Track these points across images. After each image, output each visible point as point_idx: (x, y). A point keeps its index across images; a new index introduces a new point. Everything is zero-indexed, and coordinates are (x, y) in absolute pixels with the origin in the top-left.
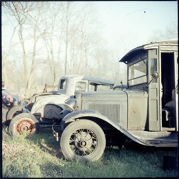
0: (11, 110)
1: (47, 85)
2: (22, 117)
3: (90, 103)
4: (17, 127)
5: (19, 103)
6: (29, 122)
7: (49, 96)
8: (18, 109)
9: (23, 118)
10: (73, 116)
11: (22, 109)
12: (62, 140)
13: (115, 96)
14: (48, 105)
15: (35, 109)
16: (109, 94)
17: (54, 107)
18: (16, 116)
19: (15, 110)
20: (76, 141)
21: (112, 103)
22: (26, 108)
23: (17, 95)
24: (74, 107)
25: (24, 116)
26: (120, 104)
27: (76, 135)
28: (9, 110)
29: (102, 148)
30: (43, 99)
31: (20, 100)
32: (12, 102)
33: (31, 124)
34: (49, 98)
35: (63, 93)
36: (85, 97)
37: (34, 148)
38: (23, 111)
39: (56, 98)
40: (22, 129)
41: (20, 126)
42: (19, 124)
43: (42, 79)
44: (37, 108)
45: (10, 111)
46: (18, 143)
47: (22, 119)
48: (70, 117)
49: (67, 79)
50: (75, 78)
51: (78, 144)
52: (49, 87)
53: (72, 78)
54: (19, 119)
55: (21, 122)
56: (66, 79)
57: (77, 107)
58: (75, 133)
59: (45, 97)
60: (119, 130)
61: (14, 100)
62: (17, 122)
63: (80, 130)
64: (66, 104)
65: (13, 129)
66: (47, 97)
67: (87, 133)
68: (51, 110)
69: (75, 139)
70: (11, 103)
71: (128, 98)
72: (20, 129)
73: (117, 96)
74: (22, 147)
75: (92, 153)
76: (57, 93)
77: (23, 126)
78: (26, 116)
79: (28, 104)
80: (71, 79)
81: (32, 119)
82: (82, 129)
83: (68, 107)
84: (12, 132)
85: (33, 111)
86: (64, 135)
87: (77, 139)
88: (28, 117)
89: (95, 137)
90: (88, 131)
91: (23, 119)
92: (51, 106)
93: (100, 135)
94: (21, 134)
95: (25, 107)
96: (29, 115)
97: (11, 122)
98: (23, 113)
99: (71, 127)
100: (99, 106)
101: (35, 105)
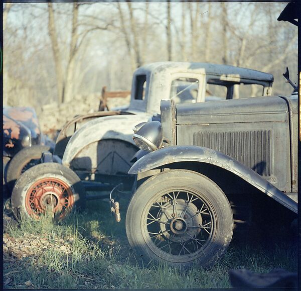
0: (15, 159)
1: (107, 90)
2: (41, 172)
3: (197, 130)
4: (29, 197)
5: (36, 141)
6: (59, 184)
7: (105, 120)
8: (33, 154)
9: (43, 174)
10: (150, 162)
11: (43, 154)
12: (130, 219)
13: (256, 109)
14: (104, 142)
15: (72, 152)
16: (243, 106)
17: (119, 145)
18: (27, 172)
19: (26, 158)
20: (161, 220)
21: (249, 128)
22: (51, 151)
23: (30, 120)
24: (157, 142)
25: (46, 169)
26: (270, 129)
27: (162, 207)
28: (11, 158)
29: (226, 237)
30: (92, 127)
31: (37, 131)
32: (17, 137)
33: (63, 188)
34: (106, 122)
35: (140, 110)
36: (183, 117)
37: (72, 244)
38: (44, 159)
39: (123, 123)
40: (43, 203)
41: (38, 194)
42: (35, 191)
43: (108, 75)
44: (78, 150)
45: (13, 161)
46: (32, 235)
47: (40, 178)
48: (144, 165)
49: (150, 73)
50: (167, 69)
51: (168, 227)
52: (114, 95)
53: (160, 71)
54: (35, 178)
55: (40, 185)
56: (146, 73)
57: (165, 141)
58: (160, 203)
59: (96, 123)
60: (264, 191)
61: (23, 133)
62: (30, 186)
63: (171, 194)
64: (136, 136)
65: (21, 204)
66: (101, 122)
67: (188, 202)
68: (111, 153)
69: (160, 217)
70: (14, 140)
71: (291, 114)
72: (39, 202)
73: (261, 109)
74: (44, 242)
75: (202, 248)
76: (127, 111)
77: (44, 195)
78: (50, 170)
79: (57, 142)
80: (158, 74)
81: (67, 178)
82: (176, 193)
83: (141, 142)
84: (18, 210)
85: (68, 157)
86: (132, 206)
87: (164, 216)
88: (56, 173)
89: (207, 211)
90: (190, 195)
91: (44, 176)
92: (111, 143)
93: (217, 205)
94: (40, 214)
95: (49, 149)
96: (58, 168)
97: (16, 186)
98: (44, 164)
99: (147, 189)
100: (219, 136)
101: (72, 141)
